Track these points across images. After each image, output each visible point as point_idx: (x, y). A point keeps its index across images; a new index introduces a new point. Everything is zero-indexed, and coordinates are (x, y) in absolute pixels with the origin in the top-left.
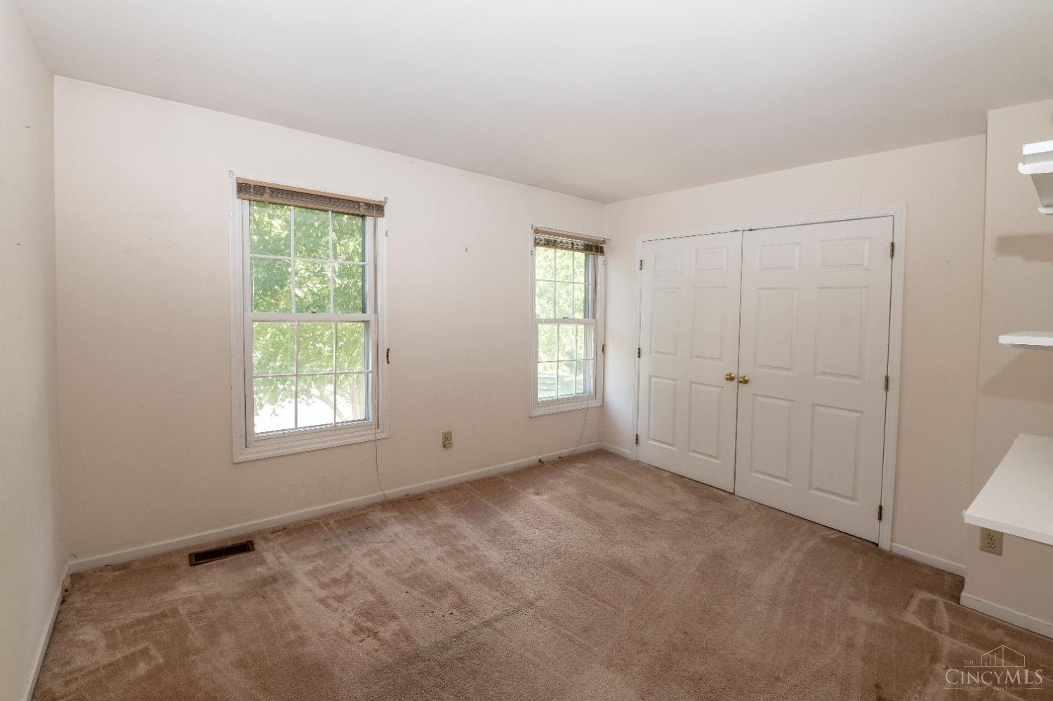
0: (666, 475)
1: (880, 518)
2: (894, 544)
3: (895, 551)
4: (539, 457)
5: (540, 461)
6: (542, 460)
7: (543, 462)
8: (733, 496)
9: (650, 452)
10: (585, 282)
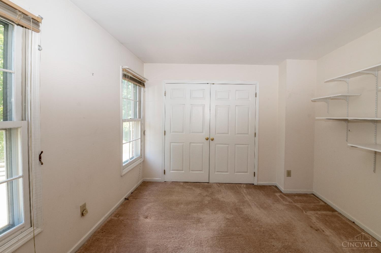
0: (182, 184)
1: (254, 176)
2: (258, 182)
3: (258, 184)
4: (124, 197)
5: (125, 199)
6: (126, 198)
7: (128, 199)
8: (209, 183)
9: (171, 177)
10: (134, 99)
